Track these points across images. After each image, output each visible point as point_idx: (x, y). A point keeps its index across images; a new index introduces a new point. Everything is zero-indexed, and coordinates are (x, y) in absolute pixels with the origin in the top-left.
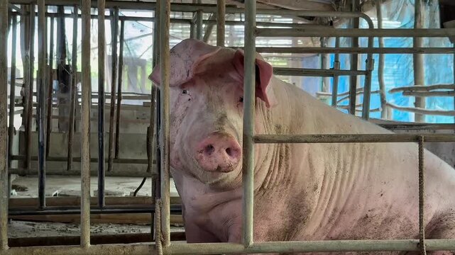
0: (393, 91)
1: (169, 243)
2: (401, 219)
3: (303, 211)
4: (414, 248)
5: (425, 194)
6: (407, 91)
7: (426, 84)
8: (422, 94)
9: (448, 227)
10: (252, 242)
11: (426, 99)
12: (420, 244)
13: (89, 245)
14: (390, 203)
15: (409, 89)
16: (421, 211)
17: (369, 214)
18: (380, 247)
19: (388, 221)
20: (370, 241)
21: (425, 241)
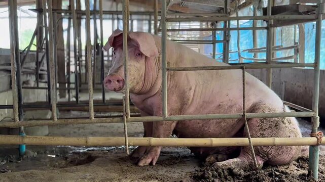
0: (244, 51)
1: (129, 117)
2: (237, 106)
3: (185, 100)
4: (241, 117)
5: (245, 93)
6: (250, 51)
7: (258, 47)
8: (256, 52)
9: (259, 108)
10: (167, 116)
11: (259, 54)
12: (244, 115)
13: (93, 118)
14: (231, 99)
15: (251, 50)
16: (244, 101)
17: (221, 104)
18: (225, 117)
19: (231, 107)
20: (221, 114)
21: (246, 114)
